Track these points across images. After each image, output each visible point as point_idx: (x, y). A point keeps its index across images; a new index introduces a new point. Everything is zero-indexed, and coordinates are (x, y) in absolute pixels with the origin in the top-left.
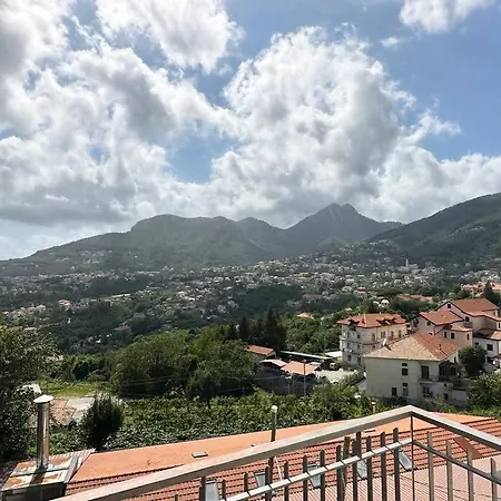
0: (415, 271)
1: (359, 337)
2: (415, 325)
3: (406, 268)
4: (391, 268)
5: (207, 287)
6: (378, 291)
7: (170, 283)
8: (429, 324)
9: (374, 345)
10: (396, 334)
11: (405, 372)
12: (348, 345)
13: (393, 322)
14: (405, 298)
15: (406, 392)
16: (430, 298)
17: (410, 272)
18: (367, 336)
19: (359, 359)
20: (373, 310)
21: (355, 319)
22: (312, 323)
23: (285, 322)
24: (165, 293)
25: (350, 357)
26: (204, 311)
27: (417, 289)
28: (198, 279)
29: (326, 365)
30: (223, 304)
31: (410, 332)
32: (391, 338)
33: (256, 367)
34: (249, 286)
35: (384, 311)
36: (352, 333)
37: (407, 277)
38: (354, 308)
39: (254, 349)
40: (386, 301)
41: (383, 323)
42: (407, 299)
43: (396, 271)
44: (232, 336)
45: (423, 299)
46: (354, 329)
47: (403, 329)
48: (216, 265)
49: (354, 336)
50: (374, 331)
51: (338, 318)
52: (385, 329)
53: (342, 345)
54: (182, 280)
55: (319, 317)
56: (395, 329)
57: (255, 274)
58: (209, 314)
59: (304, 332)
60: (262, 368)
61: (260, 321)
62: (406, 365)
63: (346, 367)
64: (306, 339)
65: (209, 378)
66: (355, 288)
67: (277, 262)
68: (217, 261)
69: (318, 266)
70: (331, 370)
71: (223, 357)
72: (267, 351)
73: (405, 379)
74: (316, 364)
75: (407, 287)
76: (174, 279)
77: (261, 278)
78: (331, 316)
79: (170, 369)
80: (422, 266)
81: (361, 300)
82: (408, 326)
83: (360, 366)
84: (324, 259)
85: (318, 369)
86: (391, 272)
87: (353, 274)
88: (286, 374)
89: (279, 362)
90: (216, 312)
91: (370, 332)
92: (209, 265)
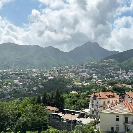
0: (124, 74)
1: (97, 103)
2: (123, 98)
3: (120, 72)
4: (114, 72)
5: (29, 78)
6: (107, 82)
7: (11, 76)
8: (129, 98)
9: (104, 106)
10: (114, 102)
11: (118, 120)
12: (93, 106)
13: (113, 96)
14: (119, 85)
15: (118, 128)
16: (130, 86)
17: (122, 74)
18: (101, 102)
19: (97, 113)
20: (104, 90)
21: (96, 95)
22: (77, 96)
23: (65, 95)
24: (8, 81)
25: (93, 112)
26: (27, 89)
27: (125, 82)
28: (24, 74)
29: (82, 116)
30: (36, 86)
31: (120, 102)
32: (112, 104)
33: (49, 116)
34: (48, 78)
35: (109, 91)
36: (94, 101)
37: (120, 76)
38: (96, 89)
39: (49, 108)
40: (111, 87)
41: (109, 97)
42: (120, 86)
43: (116, 73)
44: (39, 101)
45: (127, 86)
46: (95, 99)
47: (118, 100)
48: (34, 68)
49: (95, 102)
50: (104, 100)
51: (89, 93)
52: (109, 99)
53: (90, 106)
54: (17, 74)
55: (80, 93)
56: (114, 100)
57: (52, 72)
58: (29, 91)
59: (73, 100)
60: (52, 117)
61: (53, 94)
62: (118, 116)
63: (91, 116)
64: (74, 103)
65: (25, 122)
66: (97, 80)
67: (62, 68)
68: (34, 66)
69: (81, 70)
70: (84, 118)
71: (33, 112)
72: (55, 109)
73: (118, 123)
74: (77, 115)
75: (120, 81)
76: (13, 74)
77: (55, 75)
78: (85, 93)
79: (7, 118)
80: (127, 71)
81: (99, 86)
82: (120, 98)
83: (97, 116)
84: (84, 66)
85: (78, 118)
86: (113, 74)
87: (96, 74)
88: (63, 120)
89: (60, 114)
90: (33, 90)
91: (102, 101)
92: (30, 68)
